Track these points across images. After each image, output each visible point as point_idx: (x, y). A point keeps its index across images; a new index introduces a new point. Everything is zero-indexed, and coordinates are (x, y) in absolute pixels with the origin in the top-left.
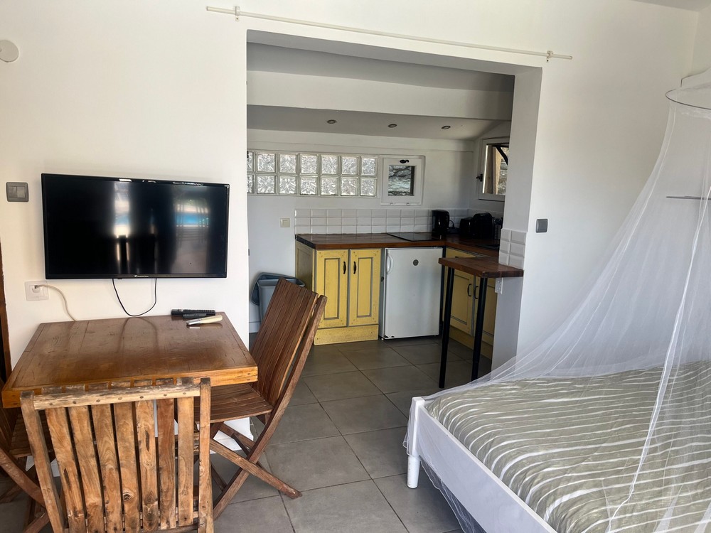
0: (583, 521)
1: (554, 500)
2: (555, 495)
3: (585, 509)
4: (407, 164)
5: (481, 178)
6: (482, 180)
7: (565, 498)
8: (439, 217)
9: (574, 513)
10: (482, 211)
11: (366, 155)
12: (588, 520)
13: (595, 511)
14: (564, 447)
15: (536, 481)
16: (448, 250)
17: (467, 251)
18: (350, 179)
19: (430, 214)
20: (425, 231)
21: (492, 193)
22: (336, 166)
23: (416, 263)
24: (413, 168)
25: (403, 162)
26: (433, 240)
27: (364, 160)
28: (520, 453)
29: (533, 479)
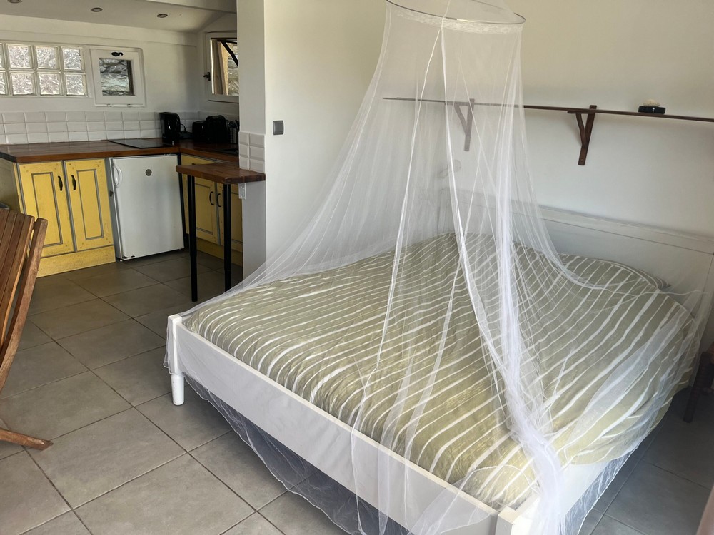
0: (343, 395)
1: (317, 383)
2: (318, 379)
3: (343, 384)
4: (120, 57)
5: (208, 76)
6: (209, 79)
7: (326, 379)
8: (168, 121)
9: (335, 389)
10: (215, 113)
11: (68, 45)
12: (347, 393)
13: (351, 383)
14: (320, 335)
15: (300, 370)
16: (183, 157)
17: (204, 157)
18: (50, 75)
19: (159, 117)
20: (153, 136)
21: (222, 94)
22: (28, 59)
23: (148, 173)
24: (129, 63)
25: (115, 54)
26: (164, 146)
27: (66, 51)
28: (282, 349)
29: (297, 369)
